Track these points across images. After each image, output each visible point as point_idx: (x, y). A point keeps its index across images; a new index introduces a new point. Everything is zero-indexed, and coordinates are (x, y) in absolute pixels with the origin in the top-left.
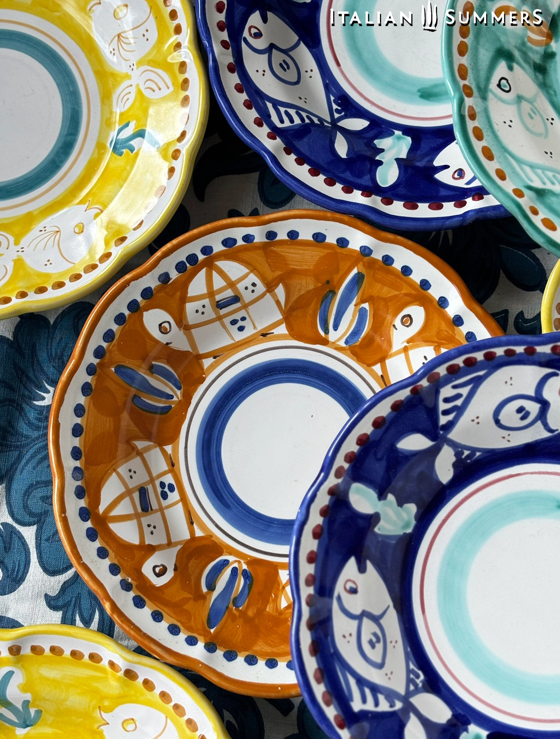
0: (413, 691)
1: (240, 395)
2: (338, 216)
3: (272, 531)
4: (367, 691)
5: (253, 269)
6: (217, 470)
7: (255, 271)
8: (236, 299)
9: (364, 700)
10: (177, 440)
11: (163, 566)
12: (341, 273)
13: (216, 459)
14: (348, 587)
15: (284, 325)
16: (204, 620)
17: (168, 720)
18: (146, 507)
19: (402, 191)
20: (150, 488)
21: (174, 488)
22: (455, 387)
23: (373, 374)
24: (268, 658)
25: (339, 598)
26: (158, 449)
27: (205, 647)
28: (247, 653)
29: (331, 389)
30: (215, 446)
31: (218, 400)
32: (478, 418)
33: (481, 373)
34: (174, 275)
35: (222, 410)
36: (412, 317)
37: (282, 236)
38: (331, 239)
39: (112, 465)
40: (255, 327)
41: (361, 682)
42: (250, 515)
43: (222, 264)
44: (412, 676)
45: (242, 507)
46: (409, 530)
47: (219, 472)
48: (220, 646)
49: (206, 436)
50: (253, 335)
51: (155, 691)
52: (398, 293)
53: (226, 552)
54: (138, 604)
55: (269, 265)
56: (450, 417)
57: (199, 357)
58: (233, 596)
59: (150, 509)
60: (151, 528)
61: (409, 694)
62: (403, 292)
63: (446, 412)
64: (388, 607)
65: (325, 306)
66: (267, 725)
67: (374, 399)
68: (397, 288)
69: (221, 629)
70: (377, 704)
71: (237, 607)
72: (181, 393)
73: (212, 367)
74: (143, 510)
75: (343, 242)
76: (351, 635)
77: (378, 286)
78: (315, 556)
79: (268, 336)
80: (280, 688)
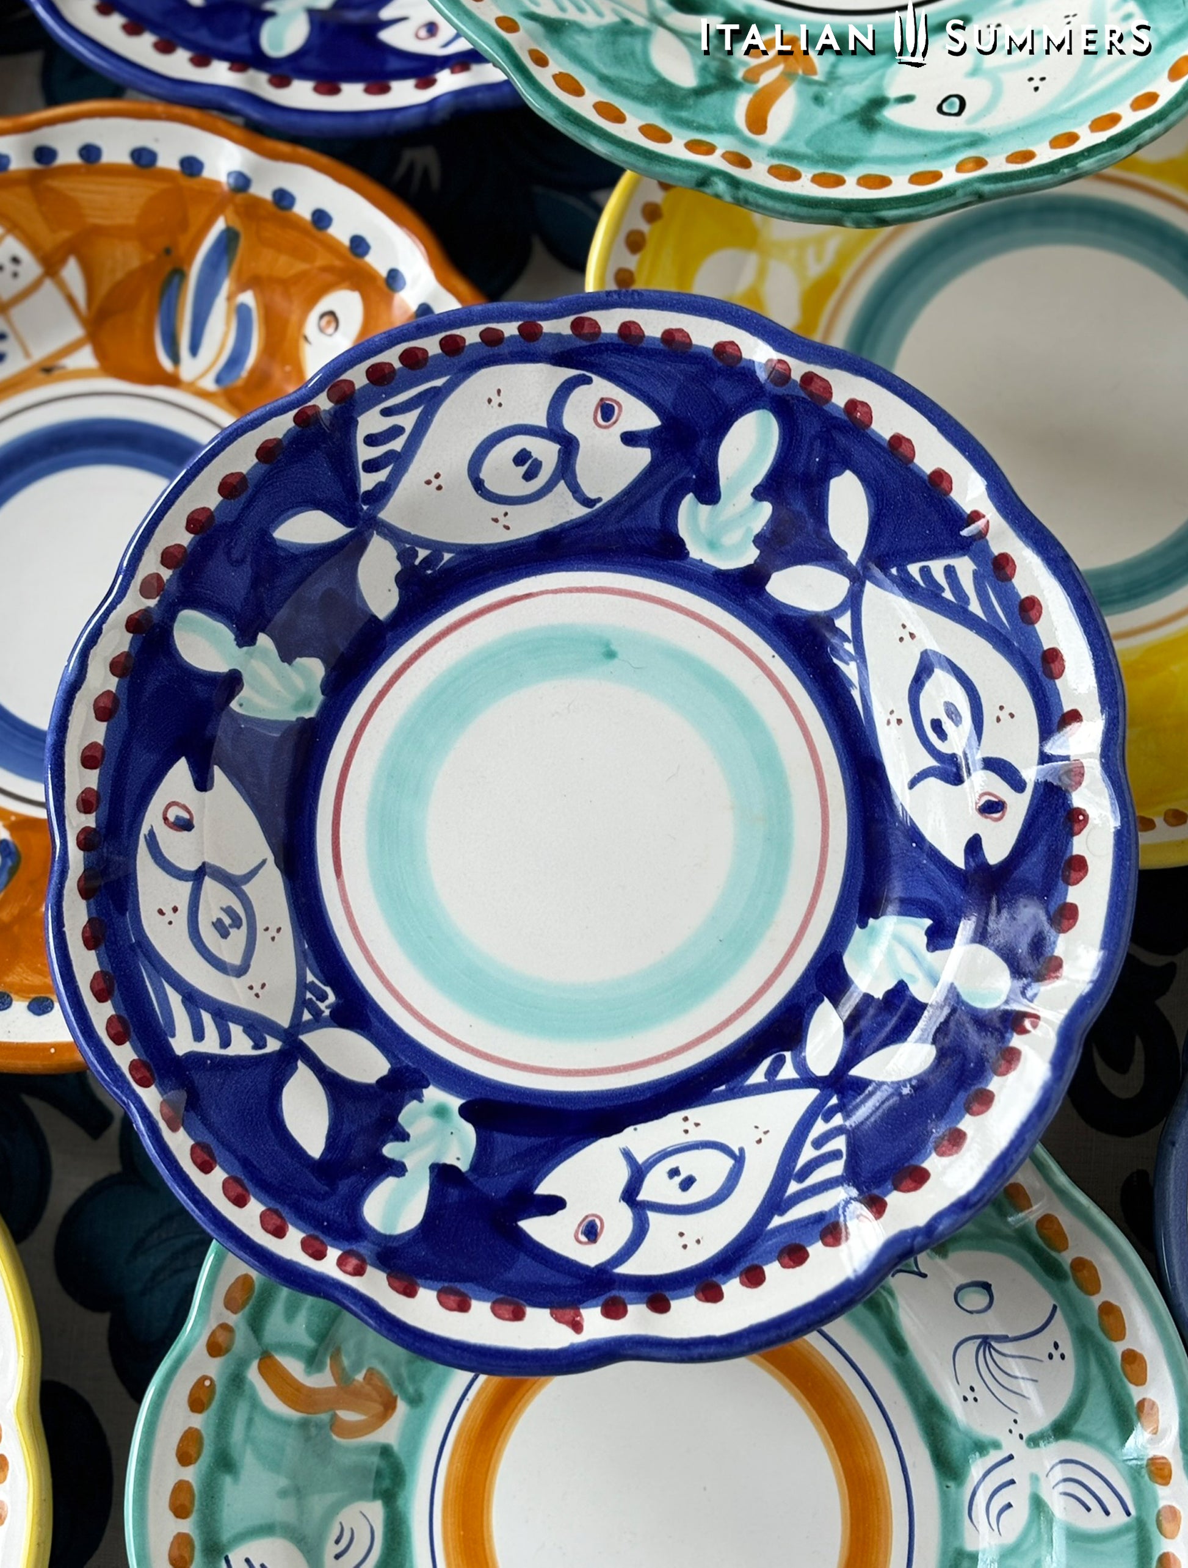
0: (308, 1022)
2: (178, 110)
4: (207, 1018)
9: (199, 1034)
12: (193, 230)
14: (172, 818)
19: (311, 62)
22: (387, 412)
24: (33, 996)
25: (152, 839)
32: (437, 476)
33: (439, 382)
37: (68, 156)
40: (27, 354)
41: (193, 999)
44: (309, 995)
46: (311, 713)
56: (382, 475)
61: (297, 1026)
62: (319, 263)
63: (372, 466)
64: (264, 862)
66: (57, 1159)
67: (221, 437)
68: (307, 257)
70: (225, 1042)
75: (191, 166)
76: (175, 910)
77: (268, 254)
78: (98, 755)
79: (56, 373)
80: (53, 1050)
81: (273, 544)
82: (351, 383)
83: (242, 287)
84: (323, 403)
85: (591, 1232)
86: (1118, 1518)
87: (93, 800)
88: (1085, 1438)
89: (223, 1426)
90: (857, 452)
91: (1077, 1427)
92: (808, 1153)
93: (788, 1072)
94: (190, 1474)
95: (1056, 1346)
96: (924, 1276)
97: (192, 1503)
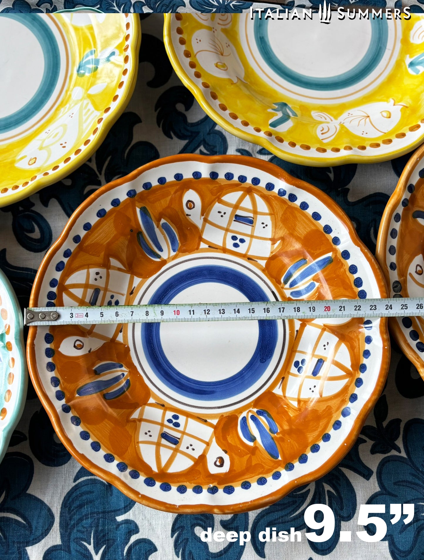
1: (155, 334)
3: (247, 377)
5: (88, 266)
6: (187, 382)
7: (90, 266)
8: (97, 291)
10: (150, 392)
11: (218, 458)
13: (180, 377)
15: (135, 277)
16: (269, 458)
18: (175, 441)
20: (166, 430)
21: (177, 416)
23: (204, 250)
26: (147, 408)
27: (286, 470)
28: (309, 448)
29: (193, 280)
30: (172, 372)
31: (147, 349)
35: (155, 351)
36: (190, 200)
39: (134, 442)
42: (228, 383)
43: (70, 281)
45: (220, 385)
47: (189, 381)
48: (292, 461)
49: (162, 372)
50: (126, 300)
52: (171, 196)
53: (238, 414)
54: (229, 492)
55: (93, 255)
58: (268, 430)
59: (178, 440)
60: (190, 448)
65: (144, 244)
69: (283, 452)
71: (276, 432)
72: (125, 368)
73: (125, 338)
74: (175, 444)
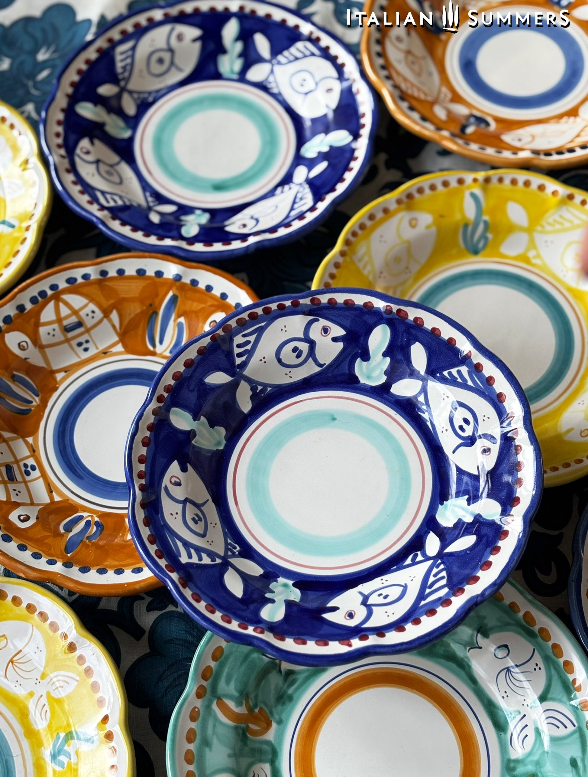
0: (230, 555)
2: (153, 254)
3: (119, 491)
4: (192, 551)
5: (92, 300)
6: (71, 452)
8: (80, 324)
9: (190, 556)
10: (37, 434)
11: (27, 515)
12: (160, 296)
13: (70, 445)
14: (173, 482)
16: (62, 548)
17: (34, 627)
18: (12, 478)
19: (201, 238)
20: (15, 466)
21: (36, 468)
22: (244, 336)
24: (116, 568)
25: (166, 488)
26: (21, 441)
27: (63, 565)
28: (98, 567)
30: (68, 435)
31: (69, 402)
32: (264, 358)
33: (263, 324)
34: (29, 306)
35: (73, 409)
37: (112, 273)
38: (150, 273)
40: (97, 348)
41: (187, 545)
42: (100, 483)
43: (67, 297)
44: (229, 547)
45: (93, 477)
46: (221, 448)
47: (73, 454)
48: (76, 564)
49: (61, 429)
51: (22, 605)
52: (205, 305)
53: (81, 510)
54: (5, 539)
55: (104, 296)
56: (244, 358)
57: (53, 372)
58: (87, 535)
59: (15, 480)
60: (17, 492)
61: (227, 556)
62: (209, 304)
63: (240, 355)
64: (208, 500)
66: (123, 649)
68: (205, 302)
69: (77, 553)
70: (200, 559)
71: (90, 541)
72: (39, 399)
73: (64, 379)
74: (9, 479)
75: (159, 274)
76: (177, 513)
77: (189, 303)
78: (144, 459)
79: (108, 354)
80: (126, 585)
81: (205, 384)
82: (230, 326)
83: (179, 316)
84: (220, 332)
85: (351, 615)
86: (571, 728)
87: (143, 474)
88: (553, 699)
89: (204, 728)
90: (420, 335)
91: (549, 696)
92: (432, 579)
93: (420, 558)
94: (192, 747)
95: (537, 665)
96: (481, 648)
97: (194, 758)
